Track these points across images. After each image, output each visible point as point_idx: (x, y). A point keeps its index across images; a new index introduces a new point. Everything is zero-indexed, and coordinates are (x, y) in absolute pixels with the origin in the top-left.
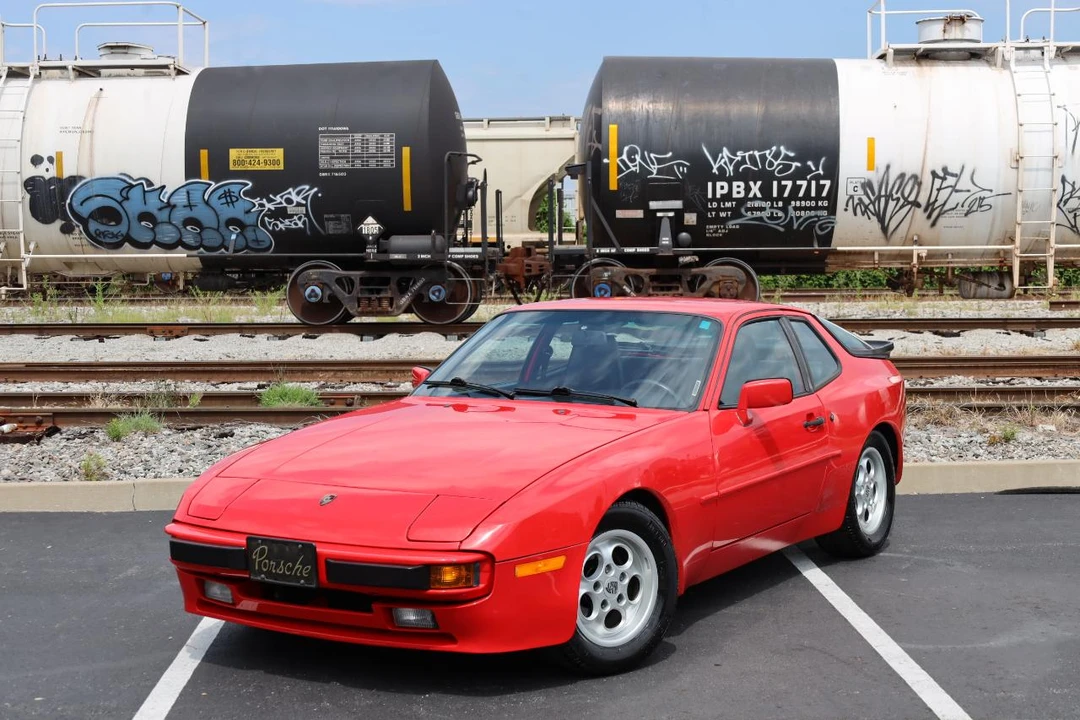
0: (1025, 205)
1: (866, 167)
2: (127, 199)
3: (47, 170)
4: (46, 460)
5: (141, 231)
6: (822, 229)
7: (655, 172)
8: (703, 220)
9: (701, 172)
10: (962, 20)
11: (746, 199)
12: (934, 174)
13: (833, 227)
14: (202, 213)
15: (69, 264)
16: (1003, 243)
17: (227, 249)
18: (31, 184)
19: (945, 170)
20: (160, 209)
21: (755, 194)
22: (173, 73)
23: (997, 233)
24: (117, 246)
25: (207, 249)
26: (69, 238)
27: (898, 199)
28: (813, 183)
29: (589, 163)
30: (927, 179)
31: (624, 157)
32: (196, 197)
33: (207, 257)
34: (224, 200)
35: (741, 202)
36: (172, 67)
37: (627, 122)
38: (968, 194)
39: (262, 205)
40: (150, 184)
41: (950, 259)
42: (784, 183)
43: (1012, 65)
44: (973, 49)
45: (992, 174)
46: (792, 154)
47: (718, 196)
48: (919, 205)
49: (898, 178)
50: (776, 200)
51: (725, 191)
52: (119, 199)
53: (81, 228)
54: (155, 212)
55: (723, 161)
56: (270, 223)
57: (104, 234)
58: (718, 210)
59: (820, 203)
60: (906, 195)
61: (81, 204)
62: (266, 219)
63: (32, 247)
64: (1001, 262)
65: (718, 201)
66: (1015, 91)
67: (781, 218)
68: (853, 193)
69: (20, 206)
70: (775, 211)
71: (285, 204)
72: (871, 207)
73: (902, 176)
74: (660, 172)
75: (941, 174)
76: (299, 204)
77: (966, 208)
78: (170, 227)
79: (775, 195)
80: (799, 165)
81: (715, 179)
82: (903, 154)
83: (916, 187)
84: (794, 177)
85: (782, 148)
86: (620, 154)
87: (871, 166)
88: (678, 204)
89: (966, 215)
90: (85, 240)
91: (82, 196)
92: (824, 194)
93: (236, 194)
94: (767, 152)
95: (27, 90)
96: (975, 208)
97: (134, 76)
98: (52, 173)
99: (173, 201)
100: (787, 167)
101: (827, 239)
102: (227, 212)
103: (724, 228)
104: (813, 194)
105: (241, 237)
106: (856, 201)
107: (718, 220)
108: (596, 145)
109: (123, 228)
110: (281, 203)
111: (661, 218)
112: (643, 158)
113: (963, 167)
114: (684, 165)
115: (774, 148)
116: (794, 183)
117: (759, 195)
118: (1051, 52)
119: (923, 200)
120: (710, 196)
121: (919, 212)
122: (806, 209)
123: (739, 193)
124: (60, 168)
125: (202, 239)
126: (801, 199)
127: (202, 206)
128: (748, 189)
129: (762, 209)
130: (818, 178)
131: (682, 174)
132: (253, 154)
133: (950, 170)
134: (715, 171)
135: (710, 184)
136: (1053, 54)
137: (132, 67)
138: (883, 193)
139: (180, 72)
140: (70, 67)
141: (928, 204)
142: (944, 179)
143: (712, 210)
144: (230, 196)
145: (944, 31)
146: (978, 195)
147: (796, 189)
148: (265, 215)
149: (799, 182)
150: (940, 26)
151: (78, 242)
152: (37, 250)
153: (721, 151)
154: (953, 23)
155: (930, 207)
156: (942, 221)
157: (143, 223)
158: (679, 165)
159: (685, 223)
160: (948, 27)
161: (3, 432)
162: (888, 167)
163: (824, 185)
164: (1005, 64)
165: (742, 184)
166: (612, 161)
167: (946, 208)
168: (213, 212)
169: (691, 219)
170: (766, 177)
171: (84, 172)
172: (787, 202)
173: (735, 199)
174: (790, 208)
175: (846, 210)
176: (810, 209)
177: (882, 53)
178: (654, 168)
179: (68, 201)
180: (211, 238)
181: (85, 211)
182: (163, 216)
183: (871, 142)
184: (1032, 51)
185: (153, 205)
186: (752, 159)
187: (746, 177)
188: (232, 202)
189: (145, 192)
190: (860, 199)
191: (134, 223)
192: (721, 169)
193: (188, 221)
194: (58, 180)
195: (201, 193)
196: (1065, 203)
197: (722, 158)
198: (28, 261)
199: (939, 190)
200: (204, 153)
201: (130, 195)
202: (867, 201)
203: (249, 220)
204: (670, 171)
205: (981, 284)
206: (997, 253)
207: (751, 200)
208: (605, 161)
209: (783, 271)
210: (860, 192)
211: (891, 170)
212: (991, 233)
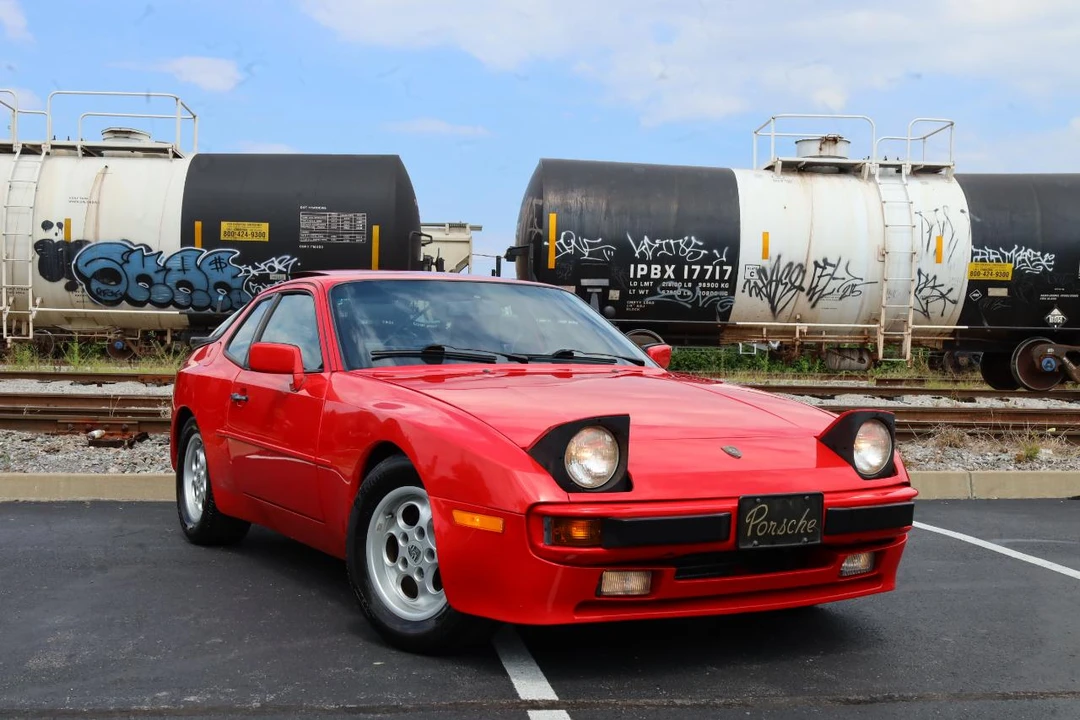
0: (889, 292)
1: (761, 256)
2: (127, 262)
3: (56, 234)
4: (149, 461)
5: (139, 291)
6: (722, 306)
7: (587, 254)
8: (624, 296)
9: (625, 256)
10: (835, 140)
11: (661, 279)
12: (816, 264)
13: (731, 306)
14: (193, 276)
15: (69, 319)
16: (868, 323)
17: (214, 309)
18: (41, 246)
19: (825, 261)
20: (157, 272)
21: (669, 276)
22: (171, 155)
23: (864, 314)
24: (115, 303)
25: (195, 308)
26: (73, 295)
27: (786, 284)
28: (718, 268)
29: (532, 245)
30: (810, 268)
31: (562, 241)
32: (190, 262)
33: (195, 315)
34: (214, 266)
35: (657, 282)
36: (170, 150)
37: (564, 211)
38: (843, 281)
39: (248, 271)
40: (149, 249)
41: (824, 335)
42: (693, 267)
43: (877, 178)
44: (841, 164)
45: (862, 265)
46: (701, 244)
47: (639, 276)
48: (802, 290)
49: (788, 266)
50: (687, 281)
51: (645, 272)
52: (121, 262)
53: (84, 286)
54: (152, 274)
55: (643, 248)
56: (253, 287)
57: (104, 292)
58: (638, 288)
59: (722, 285)
60: (793, 280)
61: (86, 265)
62: (251, 283)
63: (38, 301)
64: (865, 339)
65: (638, 280)
66: (881, 198)
67: (687, 297)
68: (750, 277)
69: (30, 264)
70: (685, 291)
71: (268, 271)
72: (764, 289)
73: (790, 264)
74: (590, 254)
75: (822, 264)
76: (280, 272)
77: (841, 293)
78: (164, 288)
79: (686, 277)
80: (706, 252)
81: (637, 262)
82: (791, 247)
83: (801, 274)
84: (701, 263)
85: (693, 238)
86: (558, 238)
87: (765, 255)
88: (605, 282)
89: (841, 299)
90: (87, 297)
91: (88, 257)
92: (726, 278)
93: (225, 261)
94: (681, 241)
95: (39, 165)
96: (847, 294)
97: (134, 157)
98: (61, 237)
99: (168, 265)
100: (697, 254)
101: (726, 315)
102: (217, 276)
103: (642, 304)
104: (717, 277)
105: (227, 299)
106: (752, 284)
107: (637, 297)
108: (538, 230)
109: (122, 288)
110: (264, 270)
111: (591, 293)
112: (577, 242)
113: (840, 259)
114: (611, 250)
115: (686, 238)
116: (702, 268)
117: (672, 277)
118: (906, 170)
119: (806, 285)
120: (632, 276)
121: (803, 295)
122: (710, 289)
123: (656, 274)
124: (68, 233)
125: (192, 299)
126: (706, 281)
127: (194, 270)
128: (663, 271)
129: (676, 289)
130: (721, 264)
131: (609, 256)
132: (241, 227)
133: (829, 261)
134: (637, 255)
135: (632, 266)
136: (909, 171)
137: (133, 149)
138: (774, 278)
139: (176, 156)
140: (79, 147)
141: (811, 289)
142: (824, 268)
143: (633, 288)
144: (220, 263)
145: (821, 149)
146: (851, 283)
147: (703, 272)
148: (249, 281)
149: (706, 267)
150: (817, 145)
151: (80, 298)
152: (42, 304)
153: (643, 239)
154: (828, 143)
155: (812, 291)
156: (821, 304)
157: (140, 284)
158: (607, 249)
159: (610, 298)
160: (823, 146)
161: (94, 437)
162: (779, 257)
163: (727, 270)
164: (871, 176)
165: (659, 267)
166: (551, 244)
167: (825, 292)
168: (203, 277)
169: (614, 295)
170: (679, 262)
171: (90, 236)
172: (695, 283)
173: (653, 280)
174: (698, 289)
175: (743, 291)
176: (714, 289)
177: (770, 164)
178: (586, 251)
179: (74, 262)
180: (200, 299)
181: (88, 271)
182: (158, 278)
183: (766, 235)
184: (889, 169)
185: (150, 268)
186: (668, 246)
187: (662, 261)
188: (222, 268)
189: (144, 256)
190: (755, 283)
191: (133, 283)
192: (641, 253)
193: (180, 284)
194: (65, 244)
195: (193, 259)
196: (920, 291)
197: (643, 244)
198: (34, 313)
199: (819, 277)
200: (198, 225)
201: (130, 259)
202: (760, 284)
203: (235, 284)
204: (599, 254)
205: (844, 358)
206: (862, 332)
207: (666, 280)
208: (546, 243)
209: (686, 342)
210: (756, 276)
211: (781, 259)
212: (859, 315)
